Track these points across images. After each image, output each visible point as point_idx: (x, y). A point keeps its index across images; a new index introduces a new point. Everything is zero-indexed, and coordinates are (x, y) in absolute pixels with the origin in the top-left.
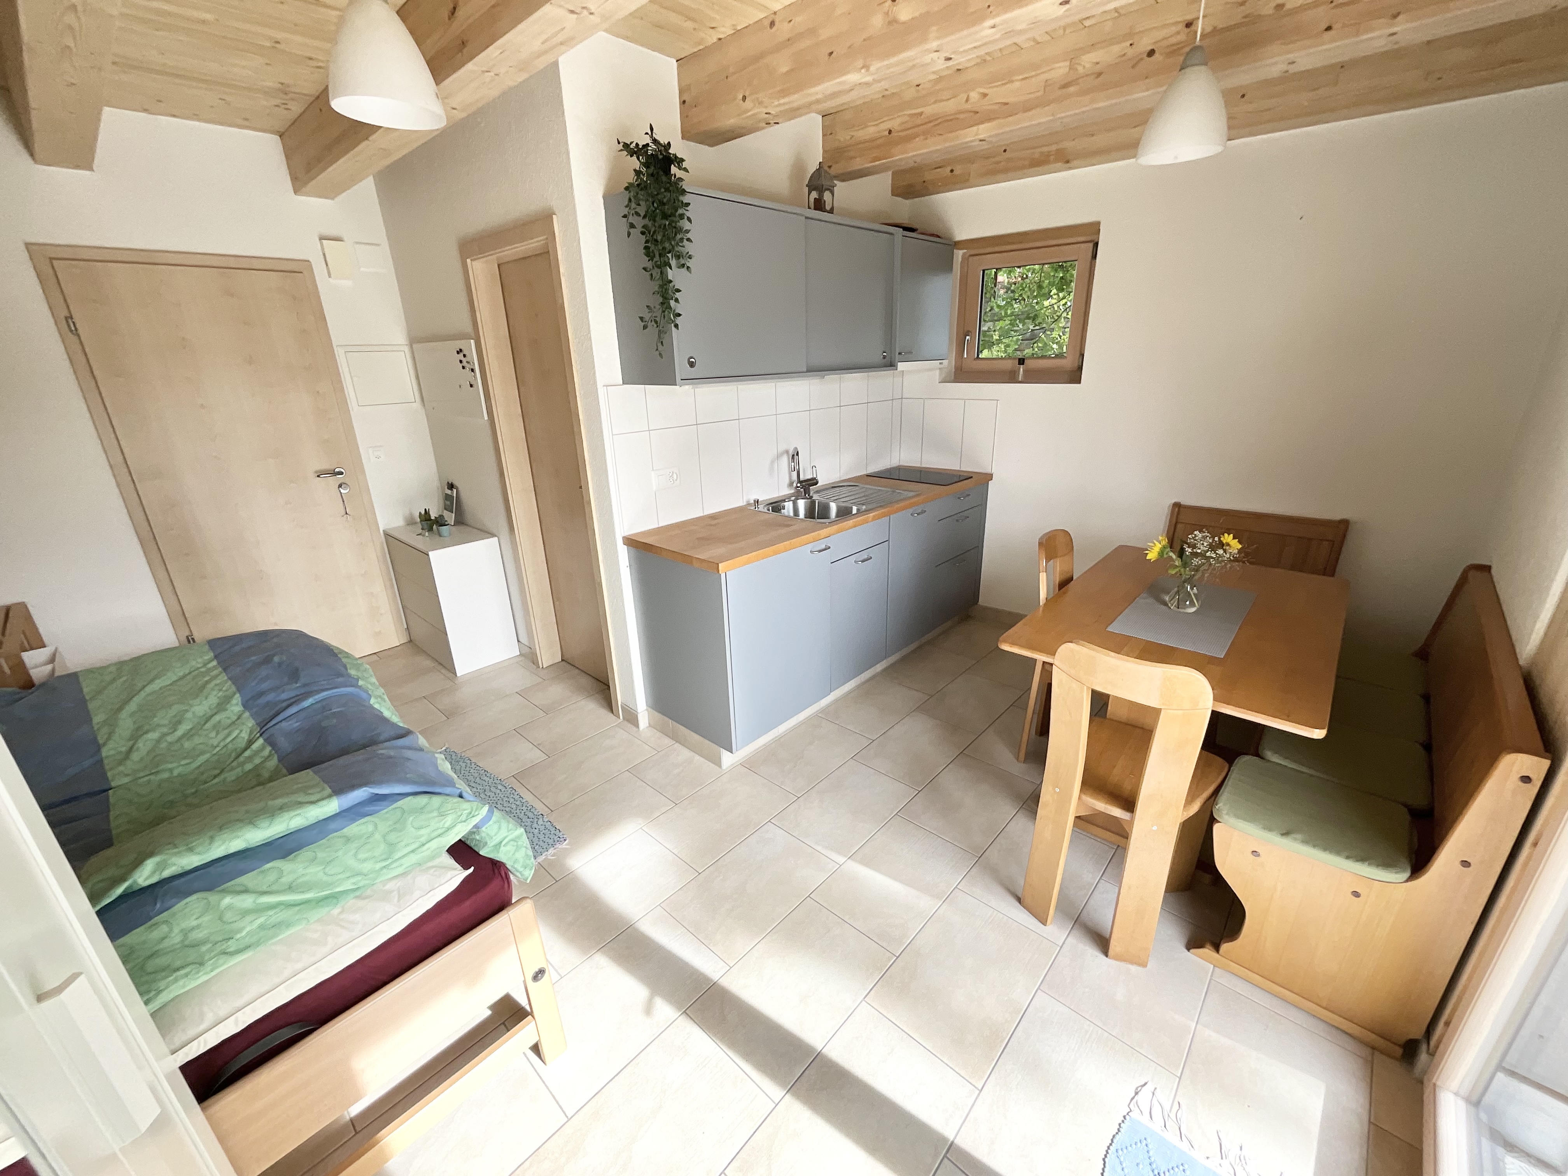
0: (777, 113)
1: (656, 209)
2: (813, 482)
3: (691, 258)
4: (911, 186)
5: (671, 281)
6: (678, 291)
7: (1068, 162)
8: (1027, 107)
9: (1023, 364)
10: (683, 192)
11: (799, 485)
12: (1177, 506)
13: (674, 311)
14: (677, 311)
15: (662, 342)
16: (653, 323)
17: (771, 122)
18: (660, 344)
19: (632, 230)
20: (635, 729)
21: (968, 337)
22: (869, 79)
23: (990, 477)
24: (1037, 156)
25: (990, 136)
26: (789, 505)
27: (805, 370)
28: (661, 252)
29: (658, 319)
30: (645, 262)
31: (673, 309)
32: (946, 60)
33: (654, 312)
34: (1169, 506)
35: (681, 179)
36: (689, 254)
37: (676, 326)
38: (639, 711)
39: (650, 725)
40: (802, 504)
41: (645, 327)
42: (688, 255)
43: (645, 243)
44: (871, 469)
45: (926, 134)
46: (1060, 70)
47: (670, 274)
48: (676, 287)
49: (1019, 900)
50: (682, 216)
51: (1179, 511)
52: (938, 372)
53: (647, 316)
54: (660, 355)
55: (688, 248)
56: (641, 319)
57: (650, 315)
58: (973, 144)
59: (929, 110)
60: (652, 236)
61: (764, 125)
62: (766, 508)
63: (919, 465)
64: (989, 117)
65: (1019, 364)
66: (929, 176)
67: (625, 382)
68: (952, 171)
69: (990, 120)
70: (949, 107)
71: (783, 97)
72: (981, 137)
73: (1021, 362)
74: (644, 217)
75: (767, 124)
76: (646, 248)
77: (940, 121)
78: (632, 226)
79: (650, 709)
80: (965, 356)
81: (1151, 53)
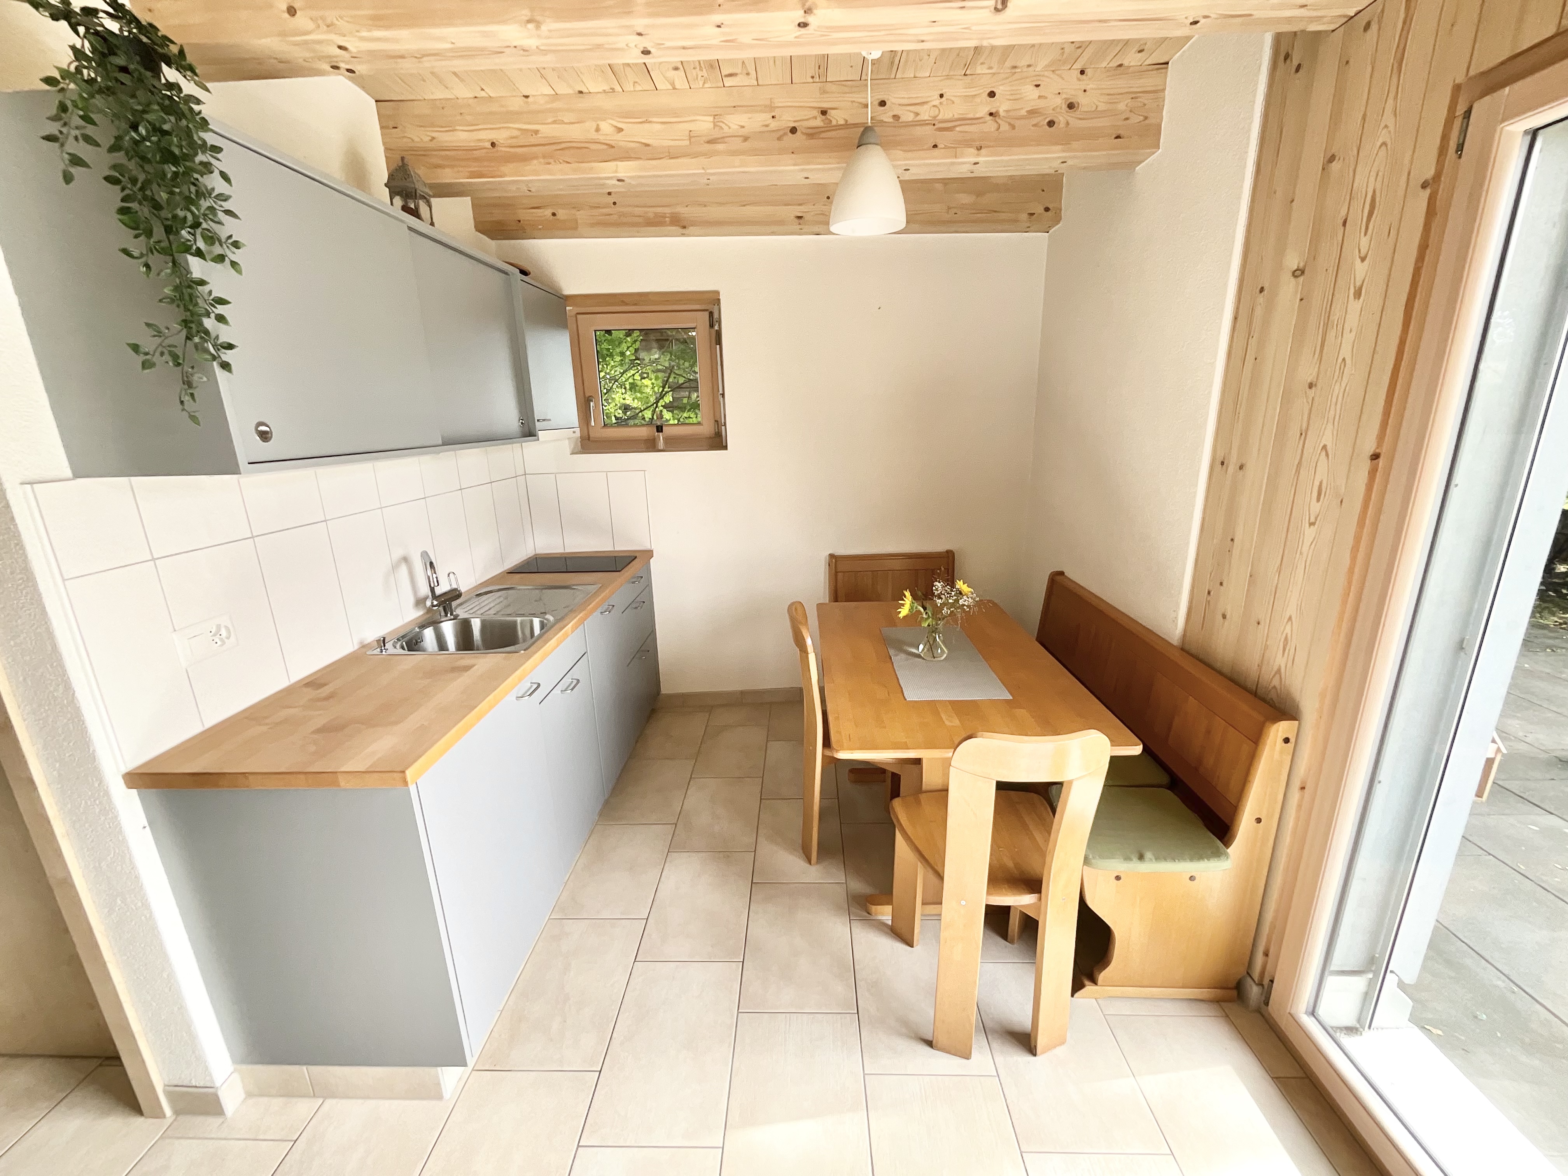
0: (359, 52)
1: (144, 139)
2: (454, 594)
3: (238, 248)
4: (499, 223)
5: (202, 283)
6: (222, 301)
7: (684, 227)
8: (673, 154)
9: (662, 432)
10: (204, 124)
11: (435, 603)
12: (832, 556)
13: (217, 337)
14: (223, 339)
15: (192, 395)
16: (167, 357)
17: (342, 65)
18: (187, 398)
19: (74, 170)
20: (213, 1122)
21: (592, 403)
22: (532, 43)
23: (649, 554)
24: (651, 215)
25: (631, 177)
26: (429, 634)
27: (440, 442)
28: (169, 223)
29: (179, 351)
30: (126, 237)
31: (213, 335)
32: (643, 52)
33: (166, 338)
34: (826, 558)
35: (191, 98)
36: (234, 239)
37: (226, 366)
38: (218, 1084)
39: (249, 1095)
40: (448, 628)
41: (146, 365)
42: (230, 241)
43: (123, 200)
44: (509, 564)
45: (548, 158)
46: (704, 125)
47: (196, 267)
48: (214, 295)
49: (930, 1043)
50: (207, 168)
51: (836, 561)
52: (567, 442)
53: (149, 343)
54: (193, 418)
55: (228, 228)
56: (135, 348)
57: (158, 340)
58: (608, 182)
59: (548, 131)
60: (142, 189)
61: (327, 67)
62: (398, 646)
63: (562, 551)
64: (626, 155)
65: (658, 431)
66: (525, 215)
67: (77, 474)
68: (554, 214)
69: (628, 158)
70: (575, 133)
71: (379, 27)
72: (620, 175)
73: (660, 429)
74: (113, 149)
75: (333, 67)
76: (123, 211)
77: (563, 146)
78: (76, 161)
79: (239, 1067)
80: (593, 424)
81: (793, 130)
